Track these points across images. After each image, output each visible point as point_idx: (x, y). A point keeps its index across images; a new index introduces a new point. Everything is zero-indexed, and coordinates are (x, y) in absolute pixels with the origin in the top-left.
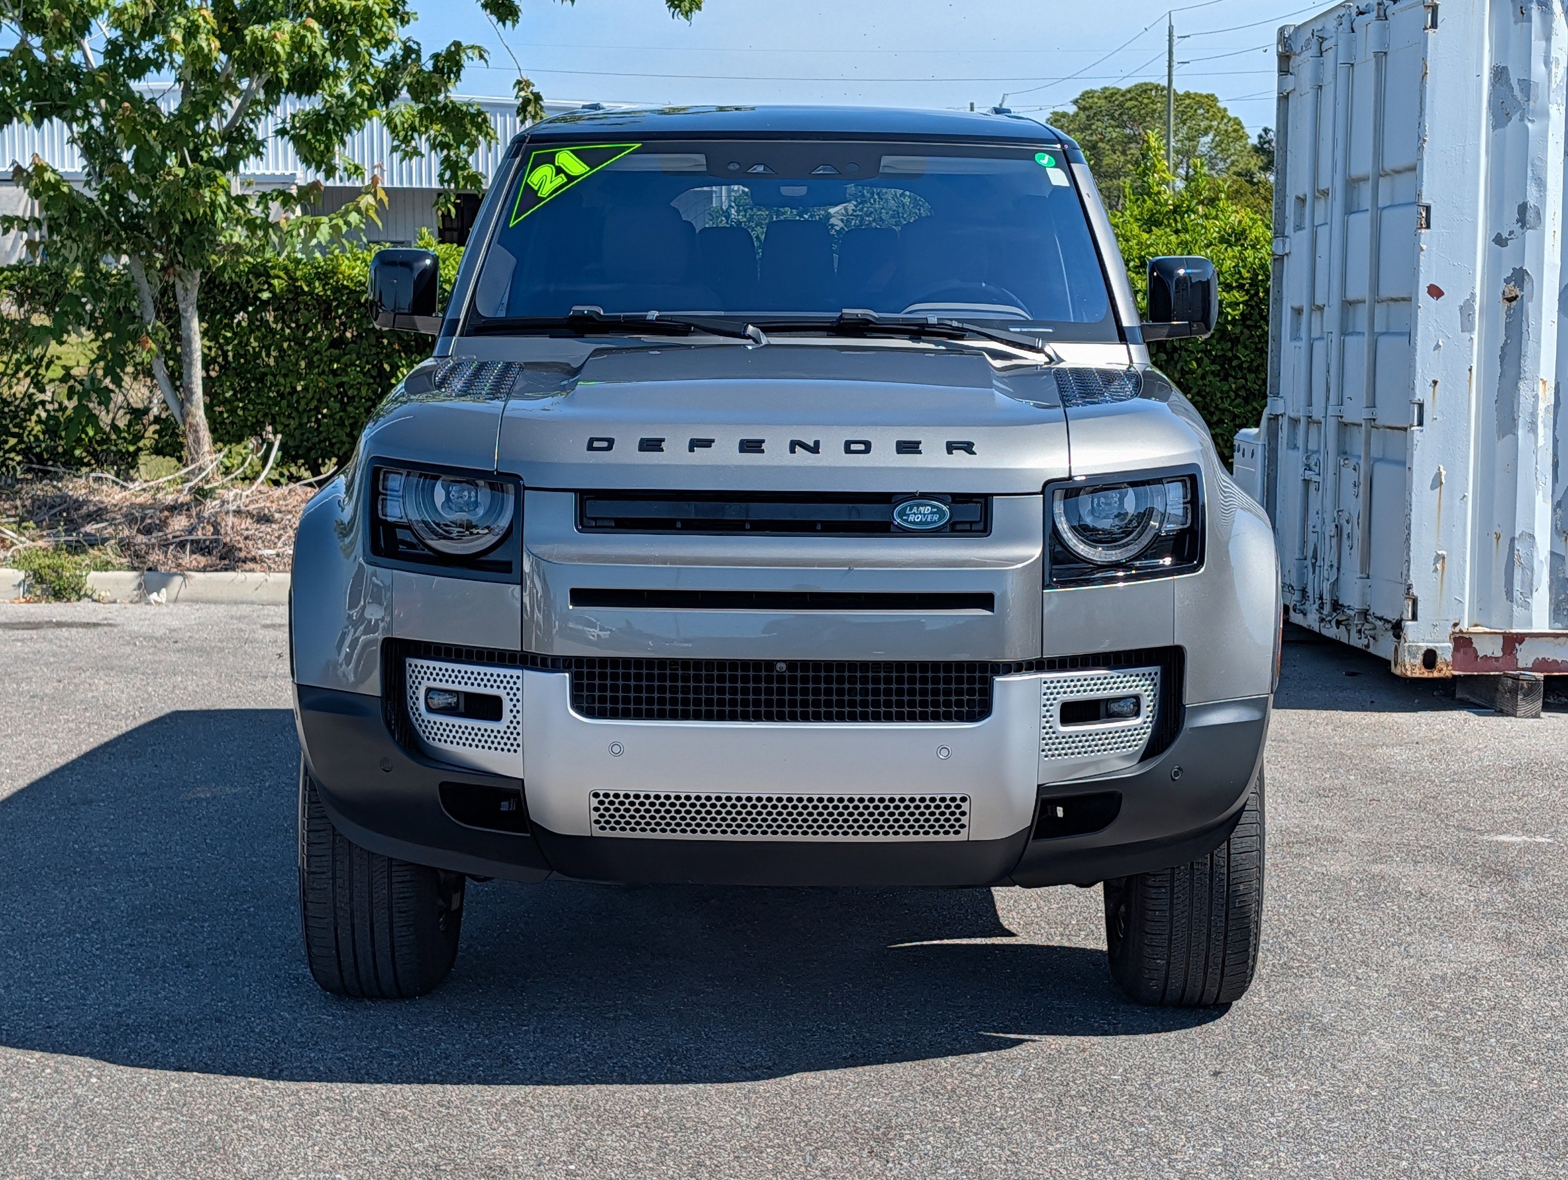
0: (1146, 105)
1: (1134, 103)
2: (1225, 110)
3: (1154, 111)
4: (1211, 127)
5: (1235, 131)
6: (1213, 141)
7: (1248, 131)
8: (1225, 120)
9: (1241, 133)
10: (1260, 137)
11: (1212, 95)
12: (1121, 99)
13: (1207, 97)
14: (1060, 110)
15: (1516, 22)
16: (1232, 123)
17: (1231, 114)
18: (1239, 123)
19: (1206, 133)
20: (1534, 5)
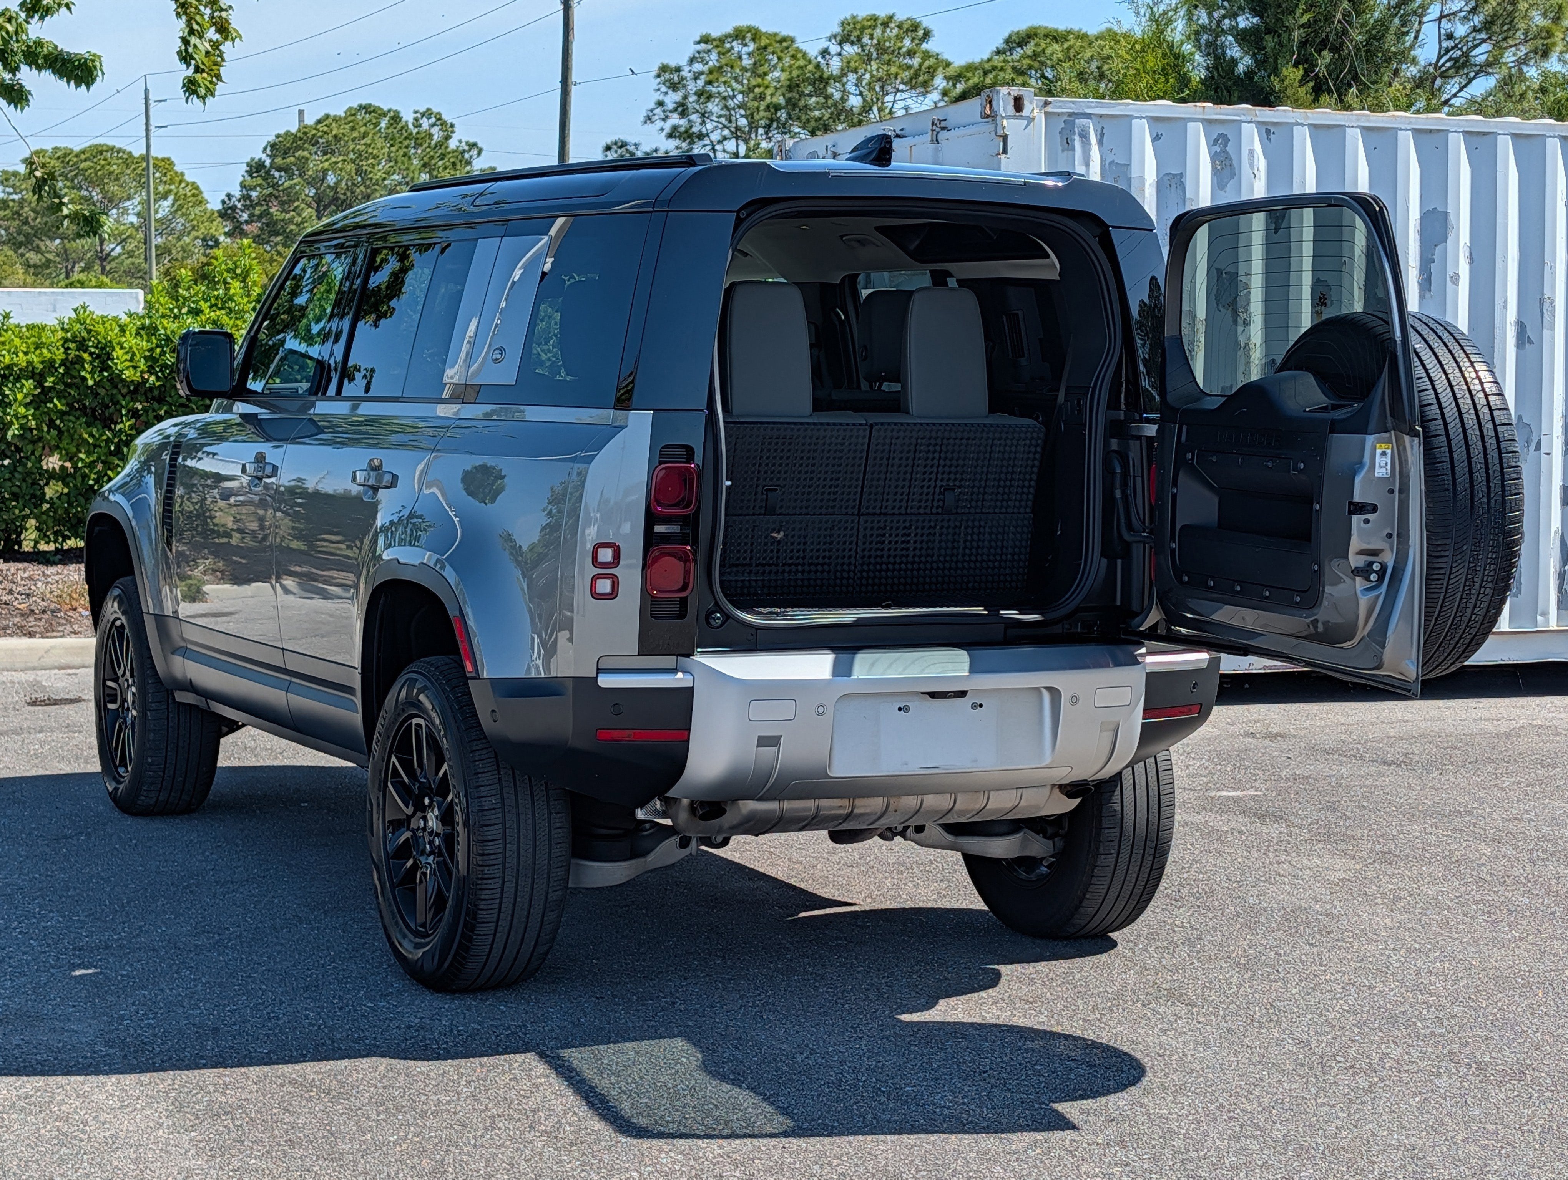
0: (103, 166)
1: (88, 163)
2: (182, 174)
3: (111, 173)
4: (170, 191)
5: (194, 195)
6: (173, 205)
7: (206, 195)
8: (183, 185)
9: (200, 198)
10: (223, 202)
11: (169, 159)
12: (75, 159)
13: (163, 160)
14: (10, 169)
15: (1063, 151)
16: (190, 187)
17: (189, 178)
18: (197, 188)
19: (165, 197)
20: (1077, 137)
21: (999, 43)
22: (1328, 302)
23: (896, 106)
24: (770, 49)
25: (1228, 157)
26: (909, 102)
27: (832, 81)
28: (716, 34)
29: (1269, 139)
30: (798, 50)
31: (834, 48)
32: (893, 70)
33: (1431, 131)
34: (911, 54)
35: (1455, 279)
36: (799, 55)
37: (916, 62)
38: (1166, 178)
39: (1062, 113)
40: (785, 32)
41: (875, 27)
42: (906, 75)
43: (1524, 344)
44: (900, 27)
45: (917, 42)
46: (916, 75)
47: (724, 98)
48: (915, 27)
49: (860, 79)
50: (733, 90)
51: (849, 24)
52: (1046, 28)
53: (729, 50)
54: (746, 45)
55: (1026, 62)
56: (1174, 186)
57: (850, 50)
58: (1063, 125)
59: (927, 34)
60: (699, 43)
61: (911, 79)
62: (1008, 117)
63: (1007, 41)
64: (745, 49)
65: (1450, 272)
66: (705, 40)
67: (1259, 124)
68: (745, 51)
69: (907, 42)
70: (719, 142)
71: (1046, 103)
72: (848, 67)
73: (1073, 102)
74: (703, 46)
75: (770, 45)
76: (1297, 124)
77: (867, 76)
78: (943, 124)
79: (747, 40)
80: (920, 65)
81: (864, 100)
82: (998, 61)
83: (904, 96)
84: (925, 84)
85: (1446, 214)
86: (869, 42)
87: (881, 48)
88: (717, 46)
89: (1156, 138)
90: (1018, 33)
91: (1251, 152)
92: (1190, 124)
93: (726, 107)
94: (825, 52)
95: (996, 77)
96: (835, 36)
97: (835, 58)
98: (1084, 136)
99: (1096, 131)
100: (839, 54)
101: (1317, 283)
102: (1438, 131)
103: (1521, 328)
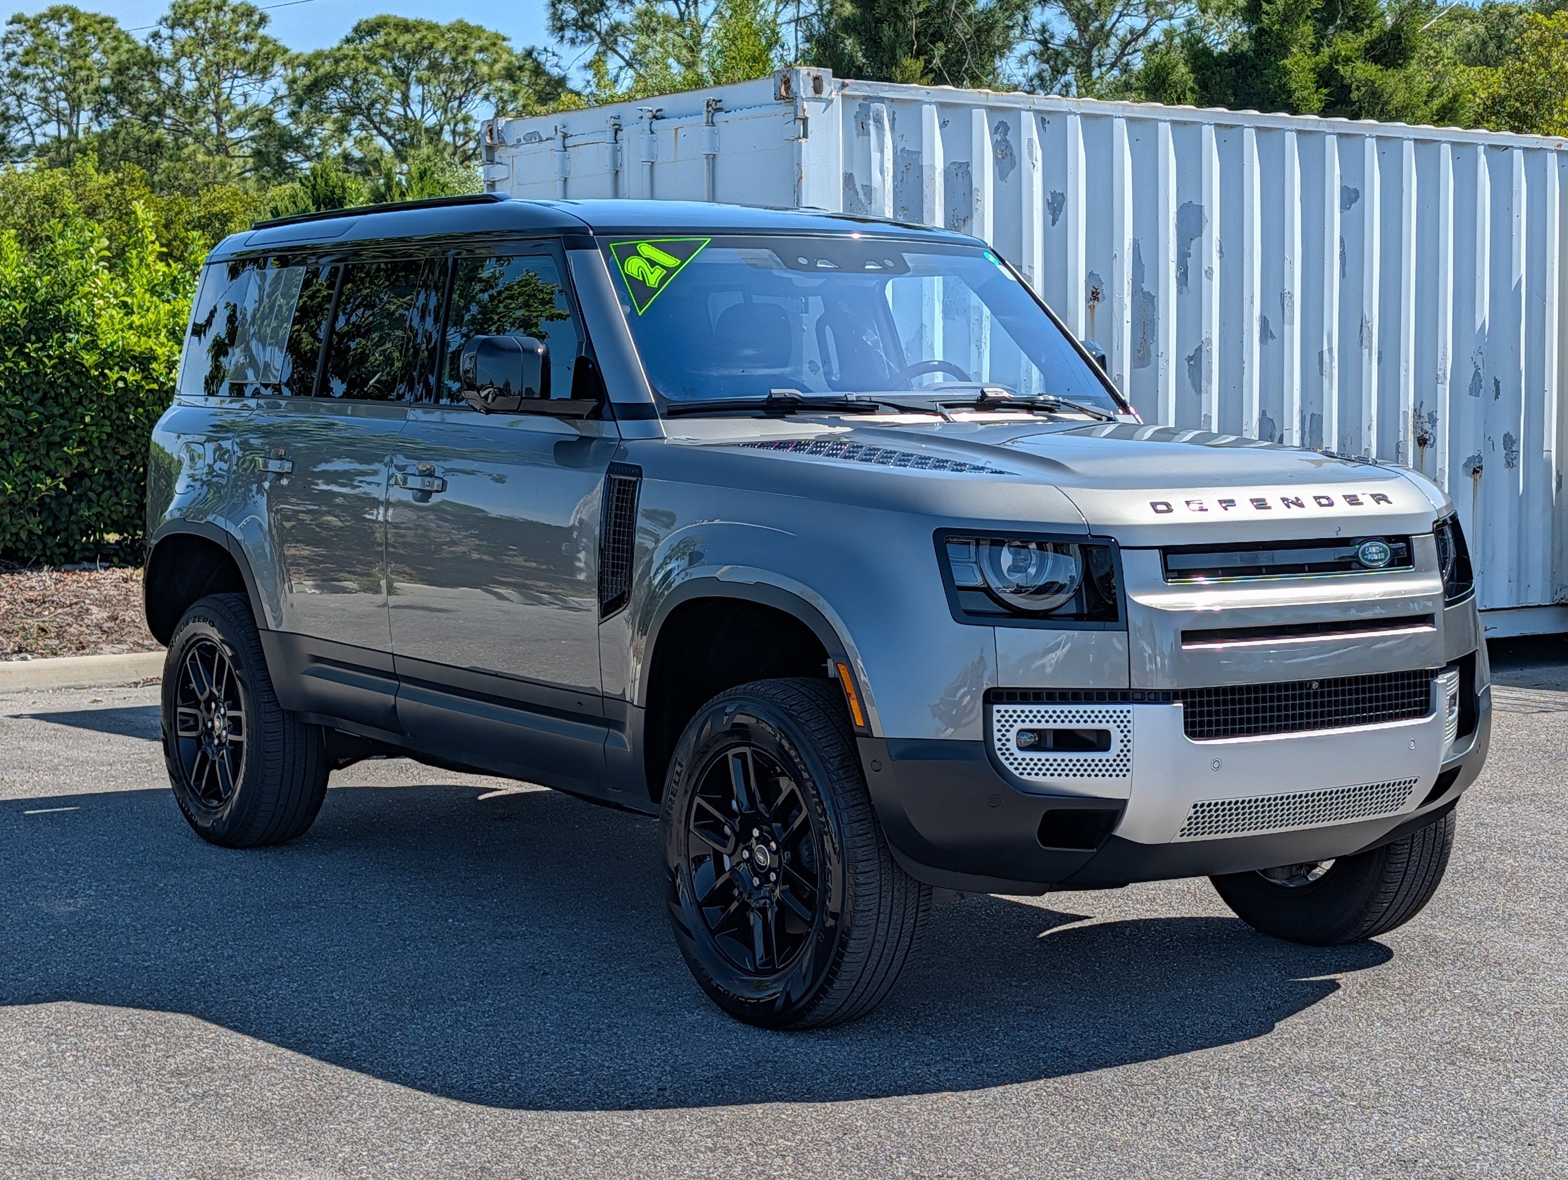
15: (858, 135)
20: (871, 122)
21: (348, 31)
22: (1100, 296)
23: (233, 92)
24: (91, 30)
25: (1008, 146)
26: (247, 88)
27: (163, 65)
28: (30, 14)
29: (1044, 128)
30: (120, 31)
31: (165, 32)
32: (231, 55)
33: (1185, 123)
34: (247, 38)
35: (1209, 273)
36: (122, 37)
37: (253, 47)
38: (954, 167)
39: (858, 97)
40: (104, 14)
41: (209, 10)
42: (244, 60)
43: (1267, 338)
44: (234, 11)
45: (252, 26)
46: (255, 59)
47: (43, 81)
48: (250, 12)
49: (194, 64)
50: (52, 72)
51: (180, 7)
52: (395, 17)
53: (43, 31)
54: (63, 25)
55: (378, 51)
56: (960, 175)
57: (181, 34)
58: (858, 109)
59: (263, 20)
60: (11, 23)
61: (249, 65)
62: (808, 99)
63: (356, 30)
64: (64, 29)
65: (1205, 267)
66: (17, 19)
67: (1037, 112)
68: (59, 30)
69: (243, 27)
70: (38, 126)
71: (844, 86)
72: (182, 51)
73: (868, 86)
74: (15, 27)
75: (90, 25)
76: (1071, 113)
77: (202, 61)
78: (719, 105)
79: (64, 20)
80: (259, 51)
81: (201, 85)
82: (348, 49)
83: (241, 81)
84: (264, 70)
85: (1201, 207)
86: (203, 26)
87: (215, 34)
88: (31, 28)
89: (943, 124)
90: (367, 22)
91: (1030, 141)
92: (975, 111)
93: (44, 89)
94: (156, 36)
95: (348, 65)
96: (166, 20)
97: (167, 42)
98: (878, 121)
99: (888, 116)
100: (171, 38)
101: (1090, 276)
102: (1192, 123)
103: (1264, 321)
